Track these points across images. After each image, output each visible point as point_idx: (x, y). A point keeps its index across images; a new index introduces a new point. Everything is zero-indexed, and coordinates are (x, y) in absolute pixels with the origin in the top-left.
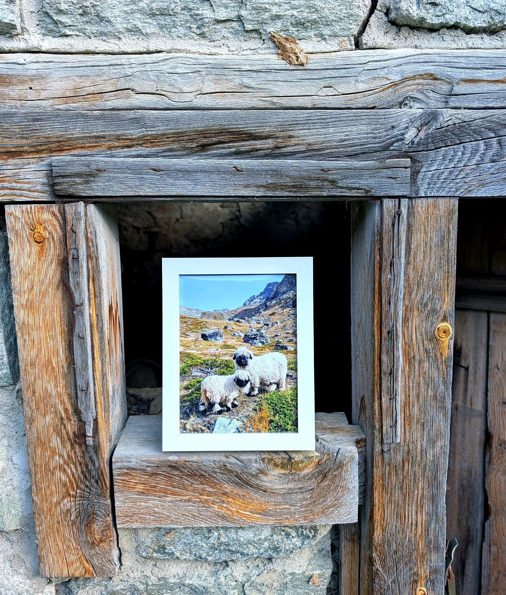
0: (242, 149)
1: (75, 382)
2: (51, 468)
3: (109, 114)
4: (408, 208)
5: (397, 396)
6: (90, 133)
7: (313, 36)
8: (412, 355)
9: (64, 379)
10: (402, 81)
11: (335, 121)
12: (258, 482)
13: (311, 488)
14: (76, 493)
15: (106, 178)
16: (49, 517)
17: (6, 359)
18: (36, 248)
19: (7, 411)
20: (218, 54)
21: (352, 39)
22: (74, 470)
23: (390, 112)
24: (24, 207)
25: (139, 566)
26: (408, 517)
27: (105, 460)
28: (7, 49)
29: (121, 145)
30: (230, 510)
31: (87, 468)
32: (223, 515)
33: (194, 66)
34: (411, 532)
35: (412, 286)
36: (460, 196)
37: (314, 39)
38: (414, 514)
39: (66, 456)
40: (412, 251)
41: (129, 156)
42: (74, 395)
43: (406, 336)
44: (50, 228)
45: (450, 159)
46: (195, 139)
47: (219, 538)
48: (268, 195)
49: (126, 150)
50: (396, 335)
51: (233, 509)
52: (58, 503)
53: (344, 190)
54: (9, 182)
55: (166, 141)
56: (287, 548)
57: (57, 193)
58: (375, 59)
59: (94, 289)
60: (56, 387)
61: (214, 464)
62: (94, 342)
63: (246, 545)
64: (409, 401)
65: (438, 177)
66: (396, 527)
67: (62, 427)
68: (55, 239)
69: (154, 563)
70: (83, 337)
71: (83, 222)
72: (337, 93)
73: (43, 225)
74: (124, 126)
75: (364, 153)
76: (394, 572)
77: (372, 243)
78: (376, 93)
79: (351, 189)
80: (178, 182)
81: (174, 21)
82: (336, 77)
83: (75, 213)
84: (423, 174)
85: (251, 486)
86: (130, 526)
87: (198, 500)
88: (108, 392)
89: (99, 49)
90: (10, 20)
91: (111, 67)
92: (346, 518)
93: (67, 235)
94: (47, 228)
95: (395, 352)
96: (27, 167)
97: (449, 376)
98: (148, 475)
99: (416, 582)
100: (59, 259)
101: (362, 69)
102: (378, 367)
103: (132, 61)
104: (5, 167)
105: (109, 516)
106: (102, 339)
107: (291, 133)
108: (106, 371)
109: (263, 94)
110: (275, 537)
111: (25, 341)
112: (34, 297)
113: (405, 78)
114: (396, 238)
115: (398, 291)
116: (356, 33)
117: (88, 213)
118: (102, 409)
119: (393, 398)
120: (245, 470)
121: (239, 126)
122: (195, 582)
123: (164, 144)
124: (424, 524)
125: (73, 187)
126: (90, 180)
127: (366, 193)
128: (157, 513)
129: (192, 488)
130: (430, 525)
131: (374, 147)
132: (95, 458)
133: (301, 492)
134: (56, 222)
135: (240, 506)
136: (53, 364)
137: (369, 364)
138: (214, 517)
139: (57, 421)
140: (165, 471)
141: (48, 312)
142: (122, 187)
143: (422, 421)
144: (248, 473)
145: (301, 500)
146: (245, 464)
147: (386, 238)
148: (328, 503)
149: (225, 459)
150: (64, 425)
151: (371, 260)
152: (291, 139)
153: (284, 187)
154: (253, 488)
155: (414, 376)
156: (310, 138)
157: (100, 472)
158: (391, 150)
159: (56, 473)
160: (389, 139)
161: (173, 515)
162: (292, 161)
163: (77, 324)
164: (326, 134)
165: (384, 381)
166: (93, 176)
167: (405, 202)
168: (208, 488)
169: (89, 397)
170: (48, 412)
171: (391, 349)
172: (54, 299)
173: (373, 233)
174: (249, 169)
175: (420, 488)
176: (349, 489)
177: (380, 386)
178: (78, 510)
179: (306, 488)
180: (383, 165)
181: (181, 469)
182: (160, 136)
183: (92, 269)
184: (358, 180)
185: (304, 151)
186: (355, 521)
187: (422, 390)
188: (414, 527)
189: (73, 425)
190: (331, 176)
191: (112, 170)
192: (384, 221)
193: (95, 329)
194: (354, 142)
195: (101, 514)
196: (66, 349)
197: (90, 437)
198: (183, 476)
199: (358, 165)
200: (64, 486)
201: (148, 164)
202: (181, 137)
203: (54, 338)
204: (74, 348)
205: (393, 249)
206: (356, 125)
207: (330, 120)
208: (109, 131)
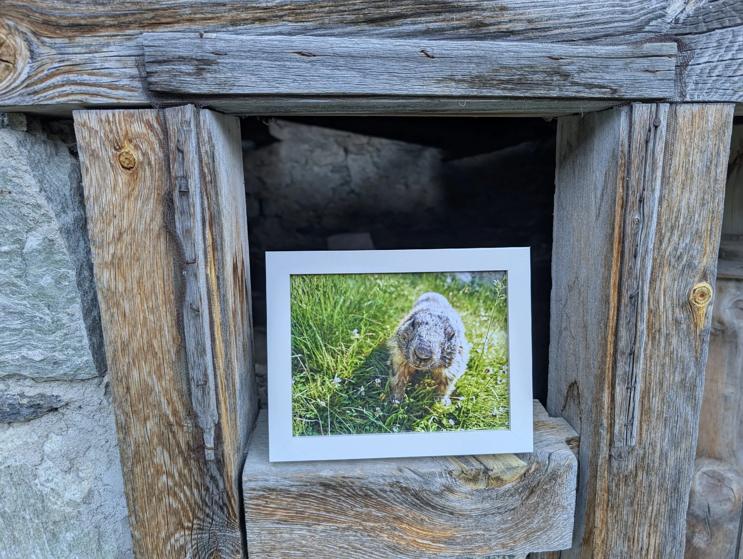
0: (432, 26)
1: (188, 374)
4: (669, 117)
5: (637, 384)
8: (658, 327)
9: (171, 369)
12: (442, 502)
13: (513, 507)
14: (193, 524)
15: (229, 66)
16: (155, 556)
17: (86, 341)
18: (123, 177)
19: (92, 412)
22: (188, 493)
24: (104, 113)
26: (638, 541)
27: (232, 478)
29: (249, 16)
30: (405, 539)
31: (207, 490)
32: (395, 546)
36: (739, 101)
38: (645, 536)
39: (176, 475)
42: (186, 392)
43: (652, 301)
44: (144, 146)
45: (727, 47)
46: (361, 9)
48: (471, 94)
49: (258, 25)
50: (642, 300)
51: (408, 537)
52: (168, 537)
53: (581, 88)
54: (77, 72)
55: (319, 12)
57: (153, 87)
59: (213, 239)
60: (160, 380)
61: (383, 480)
62: (214, 315)
64: (649, 390)
65: (709, 73)
67: (170, 436)
68: (153, 163)
70: (198, 308)
71: (193, 136)
73: (134, 142)
75: (607, 36)
79: (591, 86)
80: (337, 72)
83: (182, 123)
84: (691, 67)
85: (433, 507)
87: (361, 528)
88: (234, 386)
92: (556, 544)
93: (171, 157)
94: (139, 146)
95: (639, 324)
96: (105, 49)
97: (703, 355)
98: (293, 498)
100: (158, 194)
102: (612, 345)
104: (70, 50)
105: (239, 554)
107: (504, 3)
108: (231, 355)
111: (112, 316)
112: (124, 251)
114: (649, 161)
115: (648, 238)
117: (201, 121)
118: (226, 410)
119: (630, 387)
120: (425, 487)
123: (316, 17)
124: (657, 548)
125: (178, 78)
126: (203, 69)
127: (612, 94)
128: (304, 546)
129: (353, 513)
130: (664, 549)
131: (622, 27)
132: (218, 477)
133: (500, 513)
134: (154, 137)
135: (418, 533)
136: (155, 348)
137: (593, 340)
138: (383, 549)
139: (162, 427)
140: (315, 492)
141: (145, 273)
142: (253, 80)
143: (664, 415)
144: (430, 491)
145: (499, 523)
146: (426, 478)
147: (636, 161)
148: (534, 525)
149: (398, 474)
150: (173, 433)
151: (605, 195)
152: (504, 12)
153: (495, 82)
154: (436, 510)
155: (658, 356)
156: (531, 10)
157: (225, 495)
158: (645, 32)
159: (164, 499)
160: (645, 14)
161: (327, 549)
162: (507, 43)
163: (188, 290)
164: (554, 6)
165: (621, 363)
166: (208, 62)
167: (665, 108)
168: (374, 512)
169: (209, 394)
170: (149, 416)
171: (633, 320)
172: (154, 254)
173: (613, 155)
174: (443, 54)
175: (655, 503)
176: (563, 507)
177: (612, 370)
178: (195, 546)
179: (506, 508)
180: (638, 52)
181: (338, 488)
182: (310, 4)
183: (209, 209)
184: (601, 74)
185: (522, 30)
186: (568, 548)
187: (667, 375)
188: (644, 553)
189: (186, 432)
190: (564, 67)
191: (238, 54)
192: (635, 137)
193: (215, 297)
194: (594, 18)
195: (228, 551)
196: (172, 326)
197: (211, 449)
198: (341, 497)
199: (603, 51)
200: (176, 516)
201: (292, 45)
202: (341, 5)
203: (155, 310)
204: (185, 324)
205: (645, 177)
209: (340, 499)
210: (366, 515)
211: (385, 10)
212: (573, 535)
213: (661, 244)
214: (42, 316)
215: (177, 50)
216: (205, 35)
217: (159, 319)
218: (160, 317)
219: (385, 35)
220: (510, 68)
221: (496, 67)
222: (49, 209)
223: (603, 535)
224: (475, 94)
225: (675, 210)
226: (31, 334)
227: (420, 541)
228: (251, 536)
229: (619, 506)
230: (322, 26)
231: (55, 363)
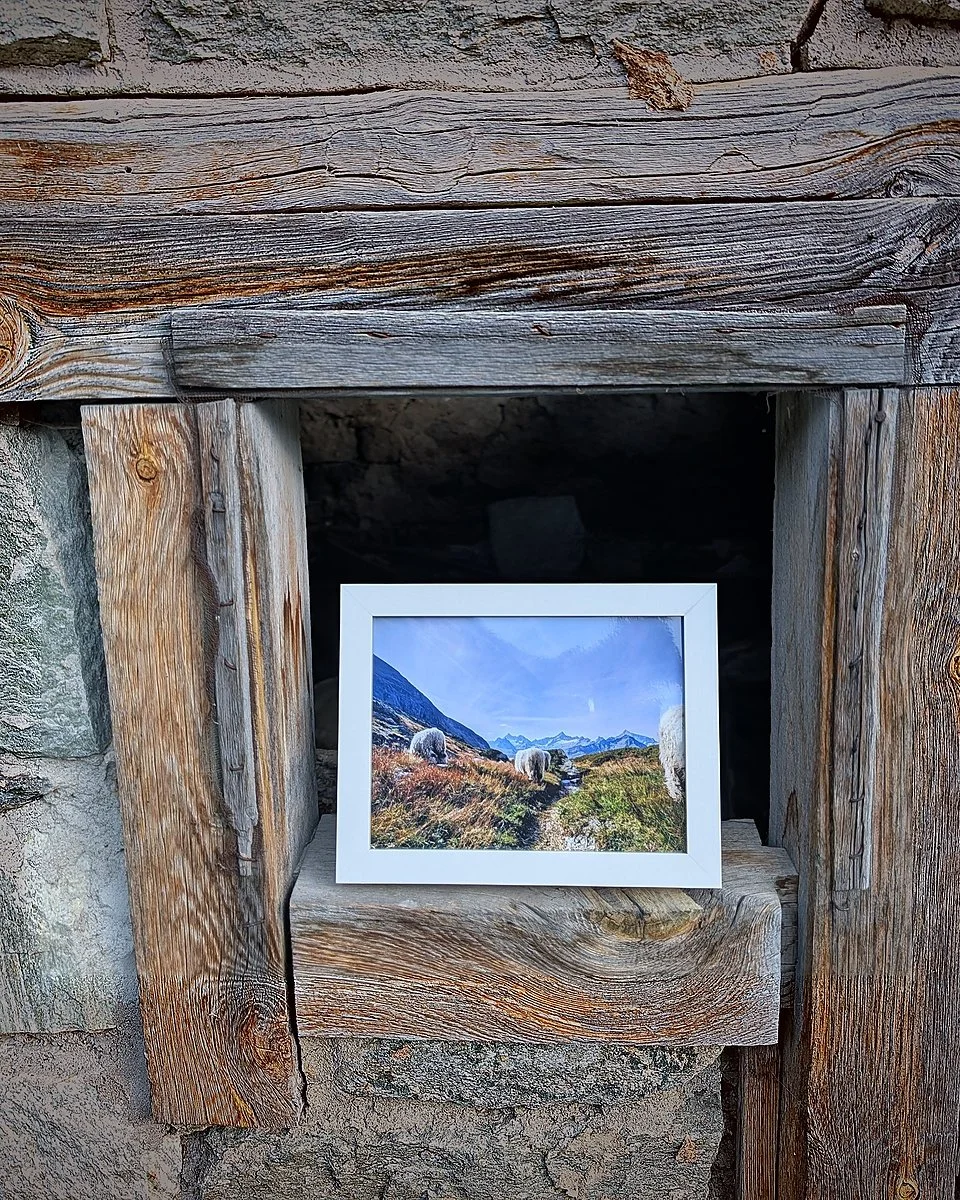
0: (551, 288)
1: (219, 754)
2: (173, 918)
3: (283, 221)
4: (899, 409)
5: (866, 796)
6: (247, 260)
7: (703, 46)
8: (900, 712)
9: (197, 746)
10: (894, 138)
11: (748, 228)
12: (576, 958)
13: (684, 973)
14: (220, 967)
15: (278, 352)
17: (85, 705)
18: (141, 491)
19: (88, 803)
20: (505, 90)
21: (787, 49)
22: (215, 922)
23: (865, 205)
24: (118, 408)
25: (341, 1108)
26: (883, 1039)
27: (276, 905)
28: (82, 92)
29: (307, 283)
30: (519, 1011)
31: (241, 919)
32: (506, 1020)
33: (455, 117)
34: (888, 1068)
35: (903, 571)
37: (705, 51)
39: (200, 895)
40: (906, 497)
41: (323, 307)
42: (215, 779)
43: (888, 673)
44: (168, 452)
46: (454, 269)
47: (496, 1063)
48: (604, 383)
49: (316, 293)
50: (868, 671)
51: (526, 1008)
52: (187, 984)
53: (763, 372)
54: (88, 359)
55: (397, 275)
56: (633, 1088)
57: (182, 382)
58: (835, 91)
59: (256, 573)
60: (182, 761)
61: (489, 919)
62: (256, 675)
63: (550, 1077)
64: (891, 805)
66: (856, 1056)
67: (193, 840)
68: (179, 472)
69: (370, 1104)
70: (235, 666)
71: (232, 440)
72: (751, 167)
73: (156, 445)
74: (313, 244)
75: (807, 293)
76: (851, 1146)
77: (820, 479)
78: (835, 166)
79: (778, 369)
80: (421, 358)
81: (414, 23)
82: (750, 134)
83: (217, 423)
84: (934, 335)
85: (562, 965)
86: (323, 1034)
87: (457, 988)
88: (281, 773)
89: (262, 86)
90: (88, 33)
91: (288, 124)
92: (753, 1035)
93: (203, 466)
94: (162, 451)
95: (864, 707)
96: (122, 329)
98: (360, 937)
99: (895, 1167)
100: (186, 513)
101: (806, 114)
102: (828, 736)
103: (329, 109)
105: (283, 1014)
106: (269, 669)
107: (653, 253)
108: (277, 731)
109: (596, 173)
110: (609, 1064)
111: (121, 671)
112: (139, 586)
113: (899, 132)
114: (871, 471)
115: (874, 582)
116: (794, 37)
117: (242, 419)
118: (270, 805)
119: (856, 799)
120: (551, 933)
121: (546, 241)
122: (449, 1145)
123: (394, 281)
124: (915, 1054)
125: (213, 369)
126: (246, 357)
127: (810, 378)
128: (376, 1010)
129: (444, 965)
130: (928, 1056)
131: (829, 280)
132: (256, 900)
133: (663, 981)
134: (181, 440)
136: (176, 717)
137: (808, 728)
138: (488, 1022)
139: (183, 826)
140: (392, 931)
141: (166, 617)
142: (309, 368)
143: (917, 846)
144: (557, 940)
146: (550, 922)
147: (851, 471)
148: (718, 1004)
149: (511, 911)
150: (197, 835)
152: (654, 266)
153: (637, 366)
154: (566, 969)
156: (693, 263)
157: (265, 926)
158: (864, 287)
159: (182, 928)
160: (862, 262)
161: (408, 1017)
162: (654, 312)
163: (221, 640)
164: (726, 255)
165: (840, 764)
166: (252, 348)
167: (892, 395)
168: (476, 966)
169: (246, 783)
170: (165, 810)
171: (856, 701)
173: (824, 460)
174: (565, 330)
175: (909, 982)
176: (762, 979)
177: (829, 774)
178: (224, 998)
179: (672, 974)
180: (846, 319)
181: (424, 927)
182: (385, 264)
183: (251, 533)
184: (792, 351)
185: (680, 290)
186: (771, 1043)
187: (919, 785)
188: (893, 1059)
189: (214, 835)
190: (737, 343)
191: (290, 335)
192: (848, 437)
193: (258, 650)
194: (785, 270)
195: (268, 1009)
196: (200, 688)
197: (247, 860)
198: (428, 941)
199: (794, 320)
200: (198, 953)
201: (361, 322)
202: (426, 265)
203: (177, 666)
204: (217, 686)
205: (865, 493)
206: (790, 235)
207: (736, 226)
208: (284, 255)
209: (425, 943)
210: (463, 969)
211: (486, 269)
213: (899, 589)
214: (28, 668)
215: (213, 333)
218: (184, 675)
219: (488, 303)
222: (44, 527)
223: (825, 1026)
224: (610, 382)
225: (921, 539)
226: (15, 693)
227: (543, 1014)
228: (300, 989)
229: (849, 982)
230: (402, 293)
231: (43, 734)
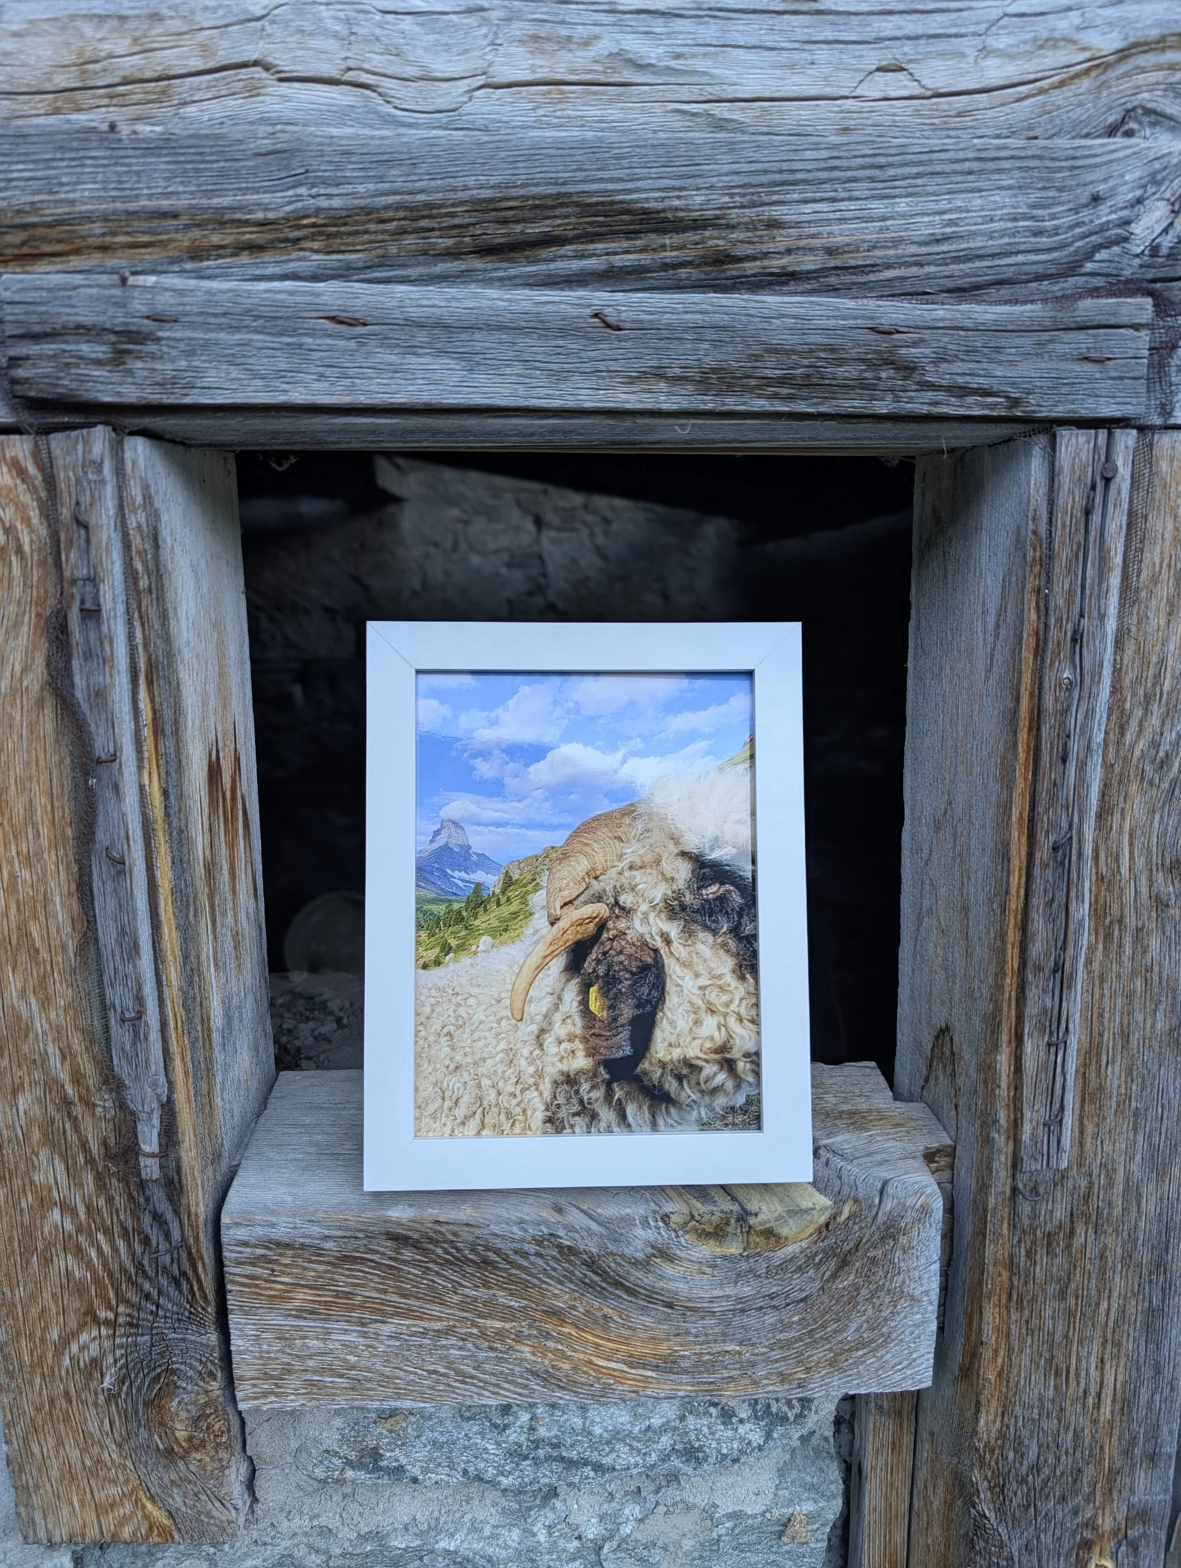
0: (620, 261)
1: (103, 996)
2: (40, 1245)
4: (1136, 461)
5: (1071, 1036)
6: (130, 199)
8: (1116, 914)
9: (69, 984)
10: (1124, 54)
11: (918, 176)
12: (648, 1280)
13: (803, 1294)
14: (116, 1315)
15: (182, 346)
16: (38, 1380)
22: (106, 1248)
23: (1090, 147)
25: (306, 1501)
26: (1078, 1375)
27: (201, 1221)
29: (229, 240)
30: (568, 1358)
31: (146, 1243)
32: (547, 1372)
34: (1082, 1413)
35: (1128, 706)
38: (1093, 1366)
39: (82, 1210)
42: (99, 1034)
43: (1103, 858)
44: (9, 514)
46: (467, 222)
47: (532, 1429)
48: (702, 407)
49: (246, 258)
50: (1078, 853)
51: (576, 1354)
52: (65, 1341)
53: (940, 396)
55: (376, 232)
56: (725, 1451)
57: (20, 389)
59: (154, 711)
60: (46, 1008)
61: (522, 1229)
62: (158, 874)
63: (608, 1443)
64: (1100, 1048)
66: (1038, 1398)
67: (68, 1125)
68: (27, 548)
69: (350, 1491)
70: (123, 857)
71: (109, 493)
72: (917, 91)
74: (238, 177)
75: (1001, 282)
76: (1028, 1521)
77: (1009, 571)
78: (1037, 94)
79: (962, 391)
80: (413, 359)
82: (917, 38)
83: (83, 464)
85: (630, 1291)
86: (276, 1405)
87: (475, 1331)
88: (206, 1020)
92: (898, 1377)
93: (63, 536)
95: (1073, 906)
98: (328, 1263)
99: (1087, 1545)
100: (39, 615)
101: (998, 12)
102: (1017, 950)
105: (215, 1379)
107: (776, 212)
108: (198, 958)
109: (684, 93)
110: (691, 1420)
113: (1134, 46)
114: (1093, 555)
115: (1093, 720)
117: (126, 462)
118: (186, 1073)
119: (1056, 1041)
120: (612, 1248)
121: (611, 183)
122: (466, 1545)
123: (371, 242)
124: (1119, 1392)
125: (73, 371)
126: (128, 352)
127: (1010, 408)
128: (353, 1367)
129: (456, 1298)
130: (1136, 1393)
131: (1034, 263)
132: (169, 1215)
133: (774, 1307)
134: (28, 496)
135: (597, 1346)
136: (33, 940)
137: (980, 939)
138: (522, 1377)
139: (51, 1108)
140: (376, 1252)
141: (12, 782)
142: (233, 376)
143: (1134, 1104)
144: (622, 1256)
145: (773, 1329)
146: (614, 1229)
147: (1064, 554)
148: (849, 1335)
149: (554, 1217)
150: (74, 1120)
151: (1003, 626)
152: (775, 232)
153: (753, 382)
154: (636, 1297)
155: (1118, 976)
156: (835, 228)
157: (184, 1255)
158: (1086, 275)
159: (55, 1259)
160: (1083, 236)
161: (402, 1374)
162: (778, 299)
163: (101, 818)
164: (884, 219)
165: (1034, 990)
166: (136, 337)
167: (1127, 439)
168: (502, 1298)
169: (146, 1039)
170: (22, 1084)
171: (1061, 897)
172: (30, 743)
173: (1018, 540)
174: (641, 322)
175: (1115, 1294)
176: (912, 1298)
177: (1017, 1005)
178: (123, 1361)
179: (787, 1297)
180: (1065, 317)
181: (426, 1246)
182: (357, 214)
183: (145, 646)
184: (985, 366)
185: (815, 271)
186: (923, 1386)
187: (1140, 1018)
188: (1090, 1401)
189: (100, 1119)
190: (903, 351)
191: (201, 319)
192: (1061, 501)
193: (161, 834)
194: (972, 245)
195: (190, 1373)
196: (70, 894)
197: (152, 1155)
198: (430, 1265)
199: (988, 316)
200: (80, 1296)
201: (316, 301)
202: (424, 217)
203: (34, 860)
204: (95, 891)
205: (1083, 587)
206: (980, 191)
207: (900, 171)
208: (191, 193)
209: (428, 1268)
210: (484, 1303)
211: (518, 228)
212: (935, 1358)
213: (1122, 734)
215: (72, 311)
216: (132, 280)
217: (43, 879)
218: (44, 875)
219: (519, 281)
220: (787, 352)
221: (756, 350)
223: (1000, 1360)
224: (710, 406)
225: (1154, 659)
227: (601, 1362)
228: (240, 1342)
229: (1034, 1299)
230: (384, 262)
